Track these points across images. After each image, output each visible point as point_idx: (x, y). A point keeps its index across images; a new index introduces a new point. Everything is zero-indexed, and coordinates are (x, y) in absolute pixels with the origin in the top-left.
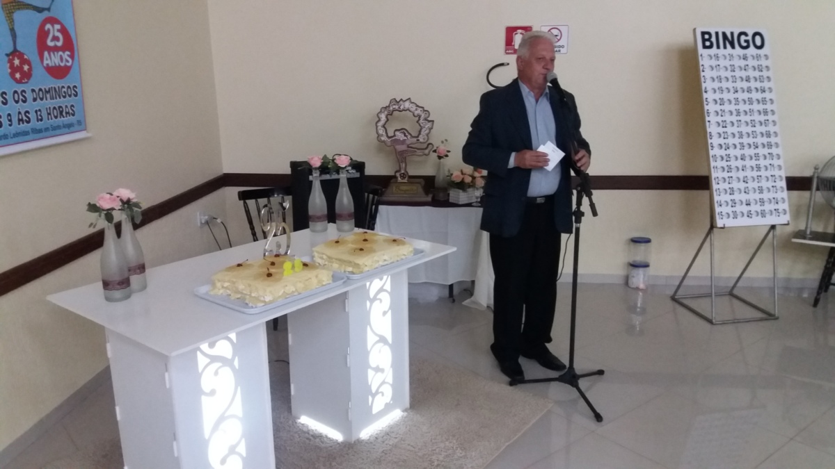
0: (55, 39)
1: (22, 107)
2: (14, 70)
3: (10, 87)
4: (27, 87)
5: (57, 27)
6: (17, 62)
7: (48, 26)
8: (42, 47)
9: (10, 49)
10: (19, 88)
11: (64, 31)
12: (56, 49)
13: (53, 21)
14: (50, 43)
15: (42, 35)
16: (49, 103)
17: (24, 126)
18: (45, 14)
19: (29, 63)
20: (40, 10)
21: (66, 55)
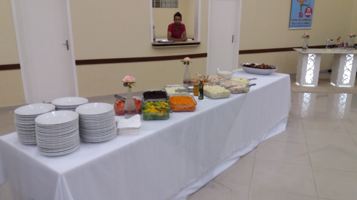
0: (309, 10)
1: (299, 22)
2: (300, 15)
3: (298, 18)
4: (301, 19)
5: (310, 8)
6: (300, 14)
7: (308, 8)
8: (306, 12)
9: (300, 12)
10: (300, 19)
11: (311, 9)
12: (308, 12)
13: (309, 7)
14: (307, 11)
15: (306, 9)
16: (305, 21)
17: (299, 25)
18: (308, 6)
19: (302, 14)
20: (307, 5)
21: (310, 13)
